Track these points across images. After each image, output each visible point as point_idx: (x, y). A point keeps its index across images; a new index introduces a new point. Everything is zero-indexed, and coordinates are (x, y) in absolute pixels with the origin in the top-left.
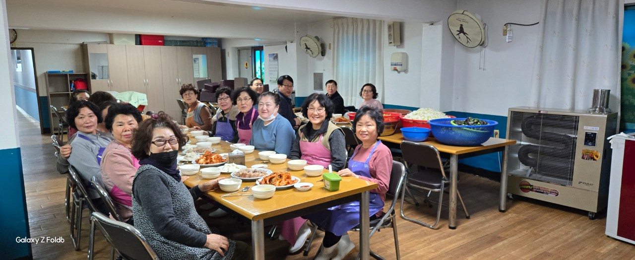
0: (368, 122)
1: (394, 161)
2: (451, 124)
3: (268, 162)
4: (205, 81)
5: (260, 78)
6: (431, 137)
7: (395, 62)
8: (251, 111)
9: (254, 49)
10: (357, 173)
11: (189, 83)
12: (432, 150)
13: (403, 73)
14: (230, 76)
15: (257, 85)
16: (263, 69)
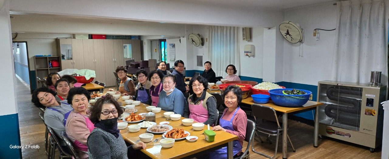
0: (232, 96)
1: (248, 120)
2: (283, 93)
3: (169, 119)
4: (131, 61)
5: (164, 61)
6: (270, 101)
7: (247, 50)
8: (159, 85)
9: (161, 40)
10: (225, 128)
11: (121, 66)
12: (271, 111)
13: (252, 57)
14: (146, 58)
15: (162, 66)
16: (166, 52)
